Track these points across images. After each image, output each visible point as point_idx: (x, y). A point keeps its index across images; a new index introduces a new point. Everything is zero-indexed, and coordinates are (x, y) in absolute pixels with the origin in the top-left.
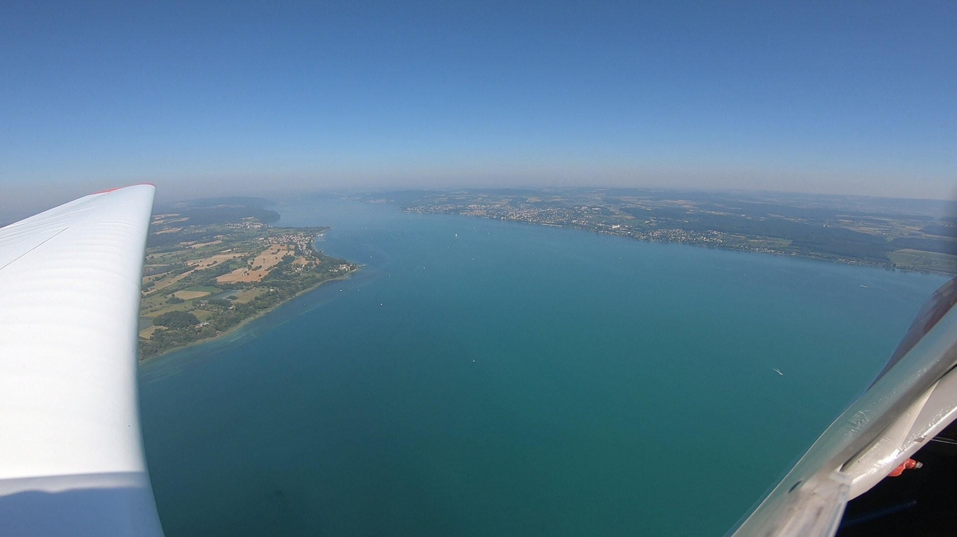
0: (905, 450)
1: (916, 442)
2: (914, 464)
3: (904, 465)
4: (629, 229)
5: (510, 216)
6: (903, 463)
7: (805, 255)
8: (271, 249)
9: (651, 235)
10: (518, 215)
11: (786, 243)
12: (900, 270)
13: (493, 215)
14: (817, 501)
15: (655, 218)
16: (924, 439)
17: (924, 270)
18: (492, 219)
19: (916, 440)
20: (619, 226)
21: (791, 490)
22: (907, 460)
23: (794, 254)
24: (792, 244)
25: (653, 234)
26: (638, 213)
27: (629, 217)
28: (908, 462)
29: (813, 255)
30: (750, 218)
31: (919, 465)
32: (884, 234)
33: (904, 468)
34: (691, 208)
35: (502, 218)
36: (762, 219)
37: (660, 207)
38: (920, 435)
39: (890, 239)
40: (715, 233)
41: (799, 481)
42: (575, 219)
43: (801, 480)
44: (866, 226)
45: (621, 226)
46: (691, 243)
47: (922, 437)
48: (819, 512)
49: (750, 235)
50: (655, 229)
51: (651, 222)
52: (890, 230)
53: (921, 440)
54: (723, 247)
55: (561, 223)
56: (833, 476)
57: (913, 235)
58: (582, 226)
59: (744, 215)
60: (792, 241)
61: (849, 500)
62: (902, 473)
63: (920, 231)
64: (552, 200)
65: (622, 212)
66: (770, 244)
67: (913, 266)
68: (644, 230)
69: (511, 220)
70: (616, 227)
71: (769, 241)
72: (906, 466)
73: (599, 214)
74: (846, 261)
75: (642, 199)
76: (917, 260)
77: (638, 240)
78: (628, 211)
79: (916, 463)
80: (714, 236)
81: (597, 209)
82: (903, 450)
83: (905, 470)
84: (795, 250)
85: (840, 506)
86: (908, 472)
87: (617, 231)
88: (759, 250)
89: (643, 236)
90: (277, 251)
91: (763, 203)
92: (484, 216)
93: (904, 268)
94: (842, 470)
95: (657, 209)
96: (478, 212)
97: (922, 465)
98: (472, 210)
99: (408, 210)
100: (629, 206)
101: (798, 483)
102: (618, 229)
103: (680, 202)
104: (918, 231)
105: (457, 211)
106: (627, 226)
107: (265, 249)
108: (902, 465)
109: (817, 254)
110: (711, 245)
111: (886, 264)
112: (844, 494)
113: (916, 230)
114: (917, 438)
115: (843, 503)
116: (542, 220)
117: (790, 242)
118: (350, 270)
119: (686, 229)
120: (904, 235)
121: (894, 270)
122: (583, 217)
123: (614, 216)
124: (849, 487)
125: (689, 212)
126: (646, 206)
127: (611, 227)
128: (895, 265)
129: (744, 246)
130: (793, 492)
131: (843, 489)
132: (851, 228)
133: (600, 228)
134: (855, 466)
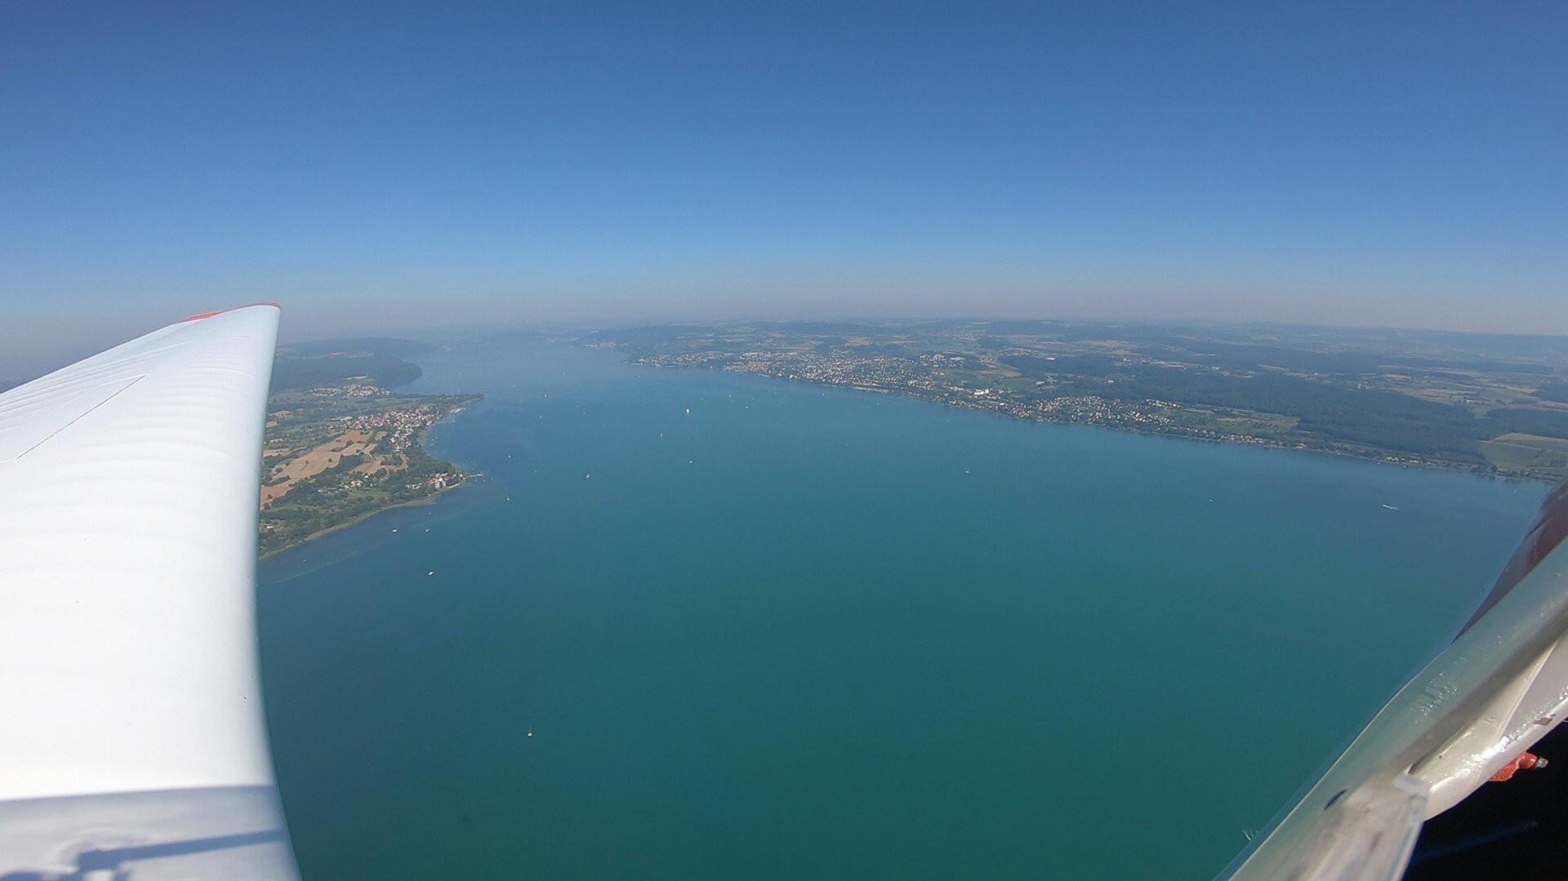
0: (1519, 737)
1: (1537, 725)
2: (1533, 760)
3: (1517, 763)
4: (1004, 397)
5: (807, 372)
6: (1516, 759)
7: (1323, 448)
8: (337, 441)
9: (1040, 408)
10: (819, 371)
11: (1288, 423)
12: (1505, 478)
13: (778, 370)
14: (1374, 823)
15: (1057, 375)
16: (1551, 720)
17: (1552, 477)
18: (774, 376)
19: (1536, 722)
20: (987, 391)
21: (1329, 805)
22: (1521, 754)
23: (1301, 446)
24: (1298, 427)
25: (1044, 408)
26: (1028, 366)
27: (1010, 374)
28: (1524, 757)
29: (1338, 448)
30: (1226, 374)
31: (1542, 763)
32: (1468, 401)
33: (1517, 768)
34: (1125, 356)
35: (791, 377)
36: (1250, 374)
37: (1073, 354)
38: (1544, 714)
39: (1480, 412)
40: (1158, 404)
41: (1342, 789)
42: (915, 378)
43: (1346, 788)
44: (1435, 387)
45: (991, 392)
46: (1110, 425)
47: (1548, 716)
48: (1376, 841)
49: (1221, 409)
50: (1050, 397)
51: (1047, 383)
52: (1478, 394)
53: (1545, 722)
54: (1168, 433)
55: (889, 386)
56: (1398, 782)
57: (1522, 403)
58: (923, 392)
59: (1217, 368)
60: (1299, 419)
61: (1426, 819)
62: (1514, 775)
63: (1533, 394)
64: (888, 343)
65: (1001, 364)
66: (1256, 426)
67: (1529, 469)
68: (1029, 400)
69: (803, 381)
70: (982, 393)
71: (1255, 421)
72: (1520, 764)
73: (958, 367)
74: (1400, 461)
75: (1044, 340)
76: (1537, 457)
77: (1014, 420)
78: (1011, 362)
79: (1537, 760)
80: (1155, 410)
81: (958, 359)
82: (1516, 739)
83: (1518, 771)
84: (1303, 439)
85: (1411, 830)
86: (1524, 775)
87: (981, 402)
88: (1236, 439)
89: (1026, 410)
90: (345, 444)
91: (1252, 344)
92: (763, 373)
93: (1514, 474)
94: (1412, 771)
95: (1066, 357)
96: (753, 366)
97: (1547, 762)
98: (745, 362)
99: (639, 363)
100: (1019, 352)
101: (1342, 793)
102: (984, 397)
103: (1109, 344)
104: (1528, 394)
105: (720, 364)
106: (1001, 392)
107: (325, 440)
108: (1513, 763)
109: (1346, 446)
110: (1145, 429)
111: (1477, 466)
112: (1417, 811)
113: (1524, 393)
114: (1539, 719)
115: (1414, 827)
116: (857, 381)
117: (1295, 421)
118: (447, 485)
119: (1107, 397)
120: (1504, 404)
121: (1493, 478)
122: (928, 374)
123: (984, 372)
124: (1425, 799)
125: (1120, 364)
126: (1046, 351)
127: (972, 394)
128: (1494, 469)
129: (1208, 431)
130: (1332, 808)
131: (1416, 804)
132: (1409, 392)
133: (953, 395)
134: (1435, 765)
